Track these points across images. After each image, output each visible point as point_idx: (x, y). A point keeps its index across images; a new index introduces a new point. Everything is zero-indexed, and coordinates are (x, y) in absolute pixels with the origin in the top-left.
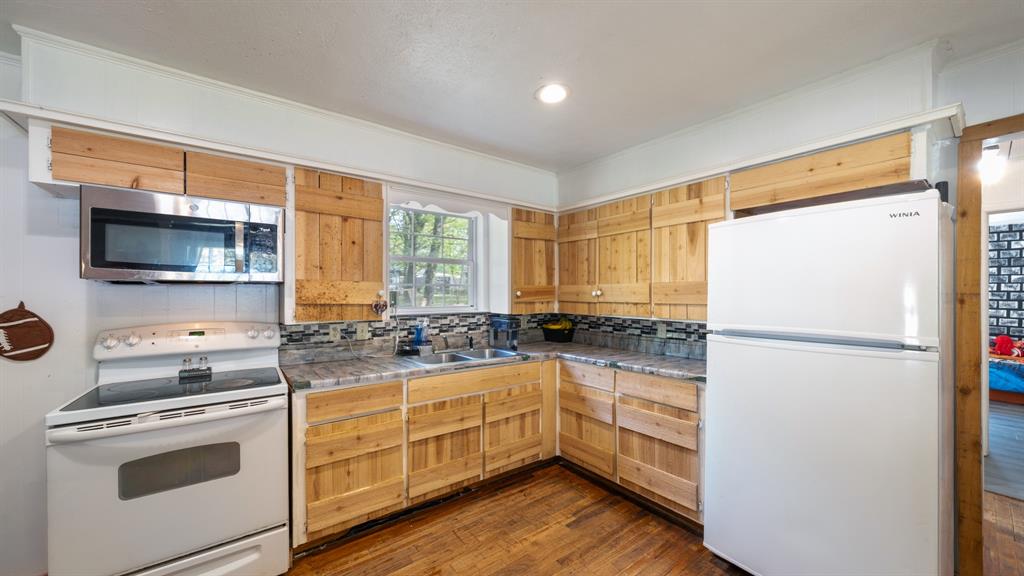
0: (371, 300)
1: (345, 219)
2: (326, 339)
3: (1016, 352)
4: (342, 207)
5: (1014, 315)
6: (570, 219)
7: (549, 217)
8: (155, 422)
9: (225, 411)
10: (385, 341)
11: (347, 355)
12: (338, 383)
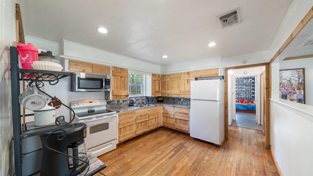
0: (126, 94)
1: (121, 77)
2: (114, 103)
3: (244, 102)
4: (121, 75)
5: (248, 95)
6: (164, 76)
7: (159, 75)
8: (95, 119)
9: (106, 117)
10: (126, 103)
11: (119, 106)
12: (124, 111)
